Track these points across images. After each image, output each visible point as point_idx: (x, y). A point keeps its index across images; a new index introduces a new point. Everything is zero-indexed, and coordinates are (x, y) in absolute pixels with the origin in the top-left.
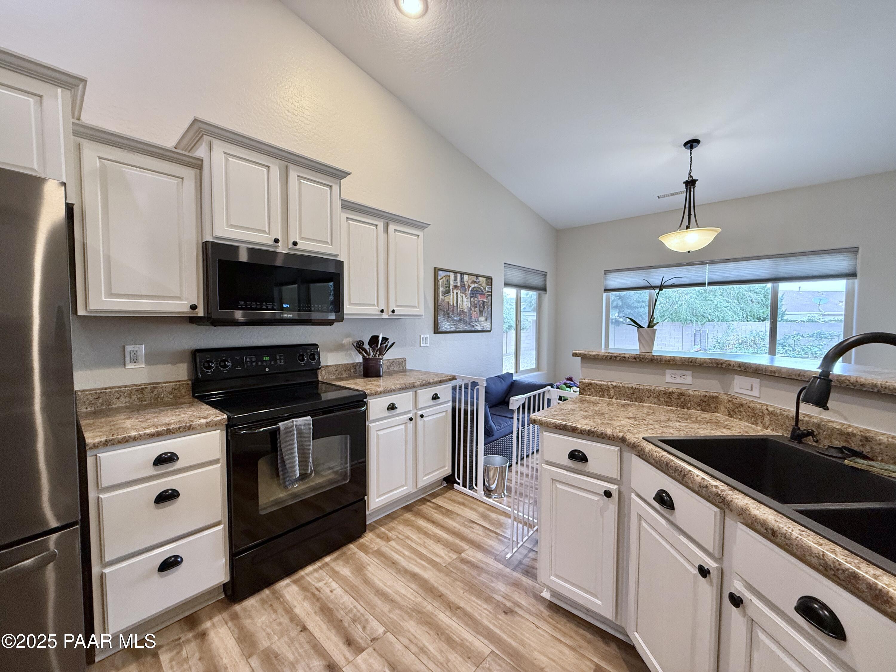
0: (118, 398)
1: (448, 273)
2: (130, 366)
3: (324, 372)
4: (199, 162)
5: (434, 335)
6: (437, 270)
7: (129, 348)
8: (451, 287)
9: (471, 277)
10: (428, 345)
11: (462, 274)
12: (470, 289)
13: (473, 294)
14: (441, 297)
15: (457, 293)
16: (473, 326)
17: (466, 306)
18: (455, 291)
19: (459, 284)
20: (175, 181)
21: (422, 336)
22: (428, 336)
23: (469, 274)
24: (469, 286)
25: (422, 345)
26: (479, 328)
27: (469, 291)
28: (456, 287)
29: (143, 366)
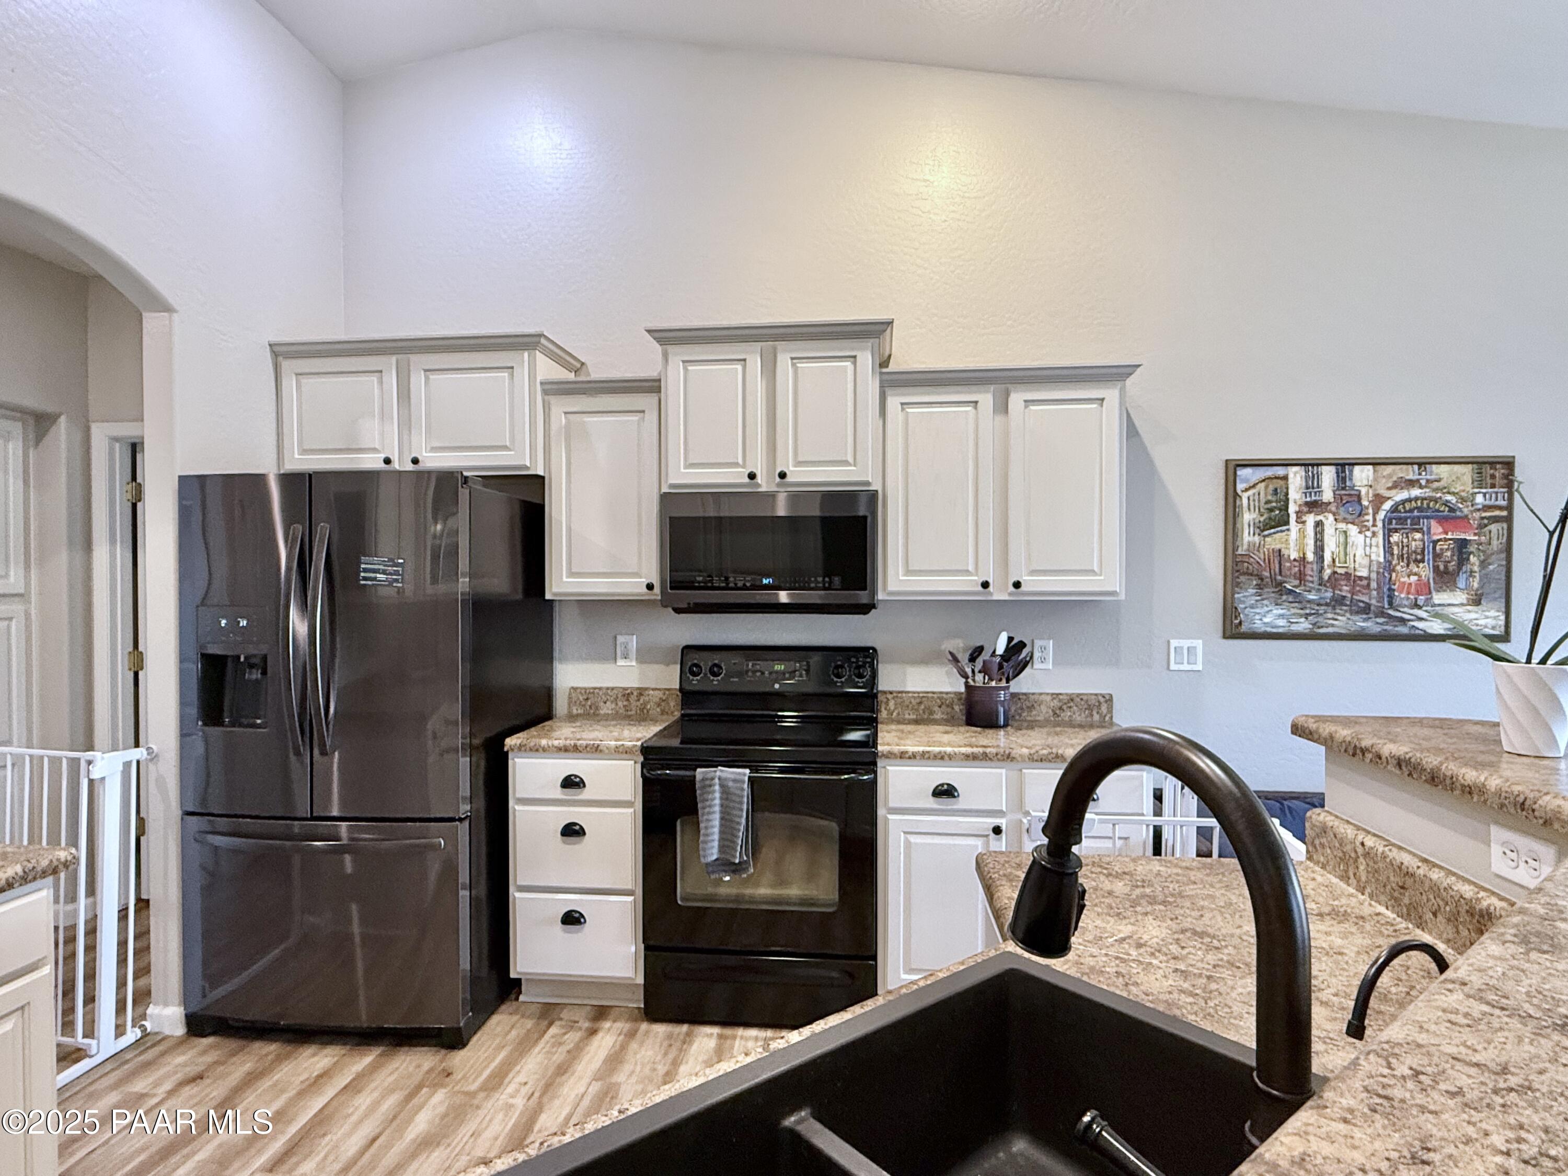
0: (605, 703)
1: (1280, 471)
2: (621, 662)
3: (892, 704)
4: (656, 384)
5: (1225, 641)
6: (1233, 467)
7: (620, 639)
8: (1292, 509)
9: (1389, 469)
10: (1199, 667)
11: (1343, 467)
12: (1387, 505)
13: (1401, 521)
14: (1248, 537)
15: (1319, 524)
16: (1403, 621)
17: (1361, 560)
18: (1311, 519)
19: (1327, 495)
20: (635, 418)
21: (1174, 643)
22: (1199, 644)
23: (1376, 463)
24: (1379, 500)
25: (1173, 666)
26: (1436, 627)
27: (1381, 515)
28: (1314, 506)
29: (634, 663)
